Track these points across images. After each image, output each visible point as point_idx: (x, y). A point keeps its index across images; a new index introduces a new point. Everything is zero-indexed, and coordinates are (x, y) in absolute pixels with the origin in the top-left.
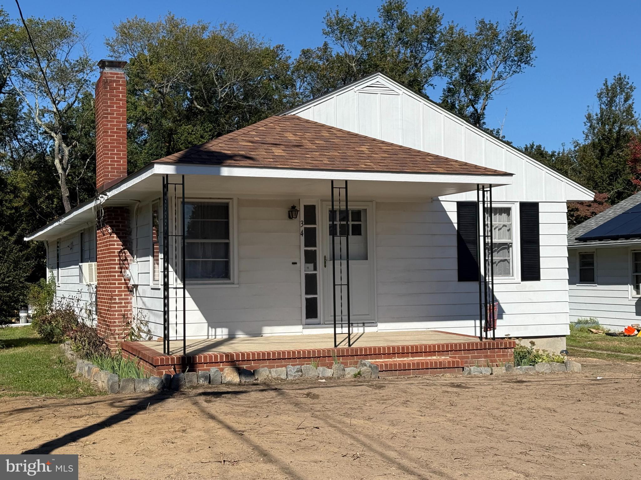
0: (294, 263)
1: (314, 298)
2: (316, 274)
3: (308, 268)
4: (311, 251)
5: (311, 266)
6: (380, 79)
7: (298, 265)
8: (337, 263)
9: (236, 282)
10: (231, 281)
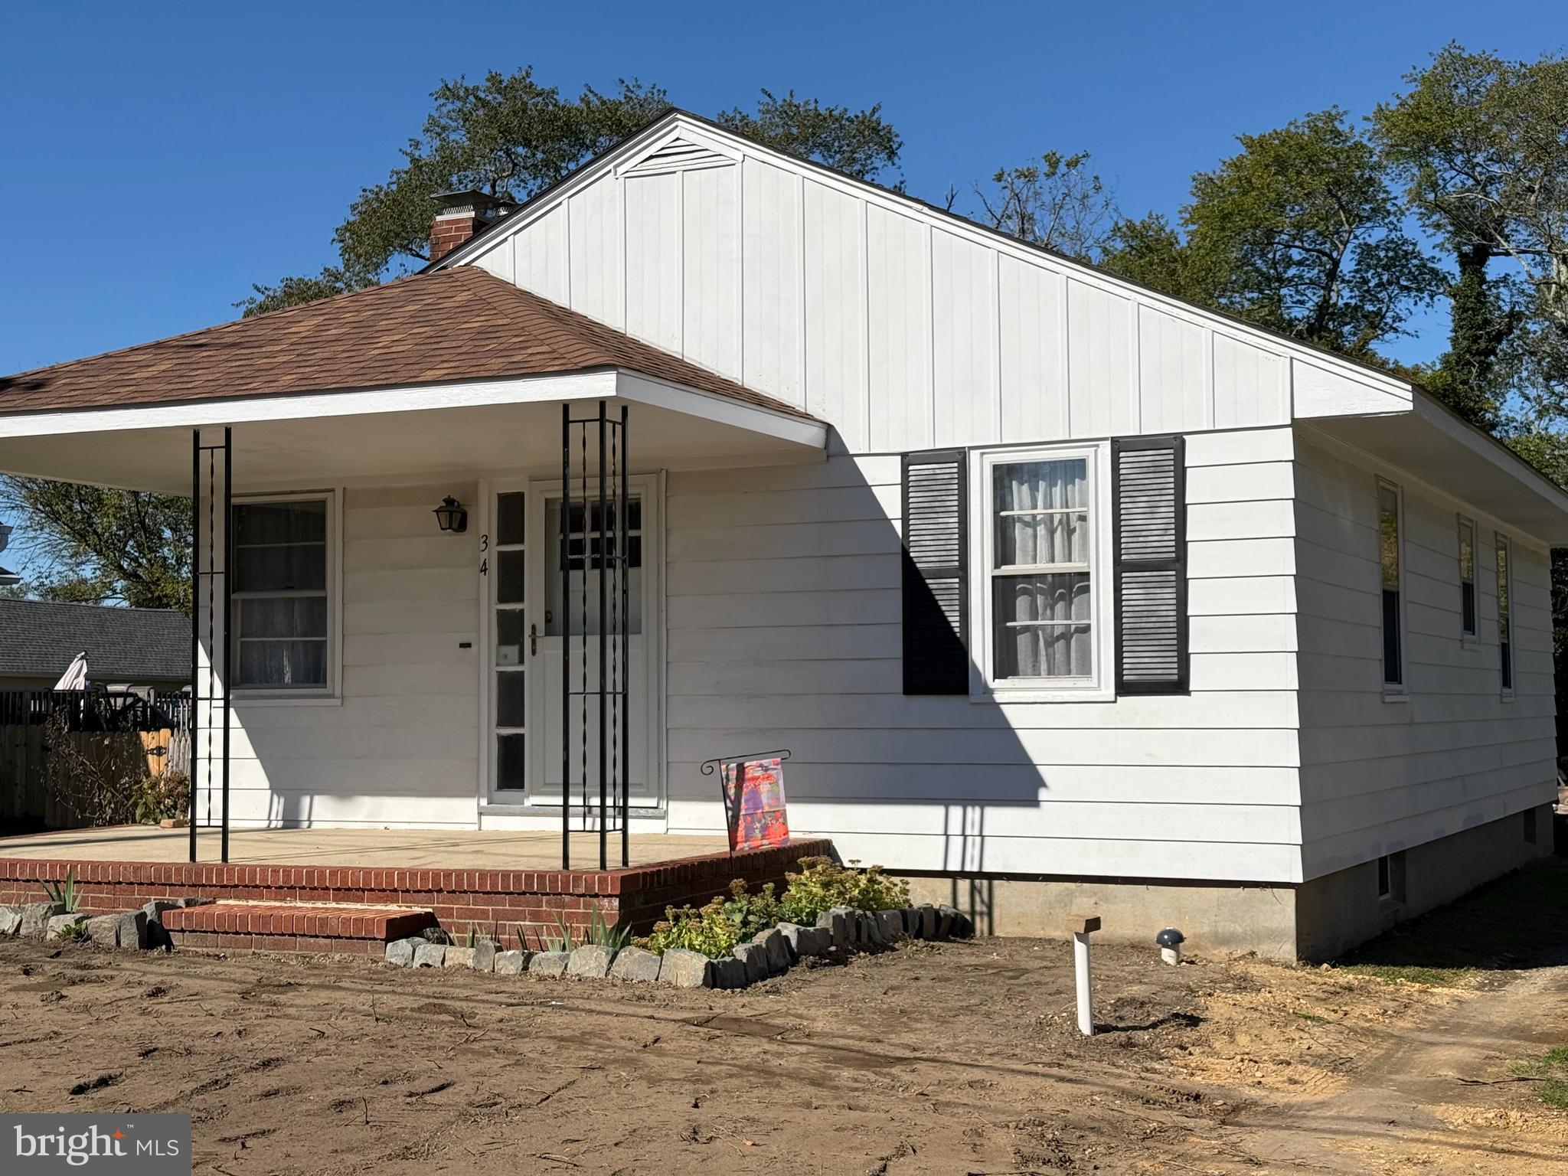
0: (466, 645)
1: (517, 735)
2: (522, 673)
3: (506, 656)
4: (513, 611)
5: (512, 651)
6: (686, 130)
7: (474, 648)
8: (575, 641)
9: (338, 692)
10: (328, 690)
